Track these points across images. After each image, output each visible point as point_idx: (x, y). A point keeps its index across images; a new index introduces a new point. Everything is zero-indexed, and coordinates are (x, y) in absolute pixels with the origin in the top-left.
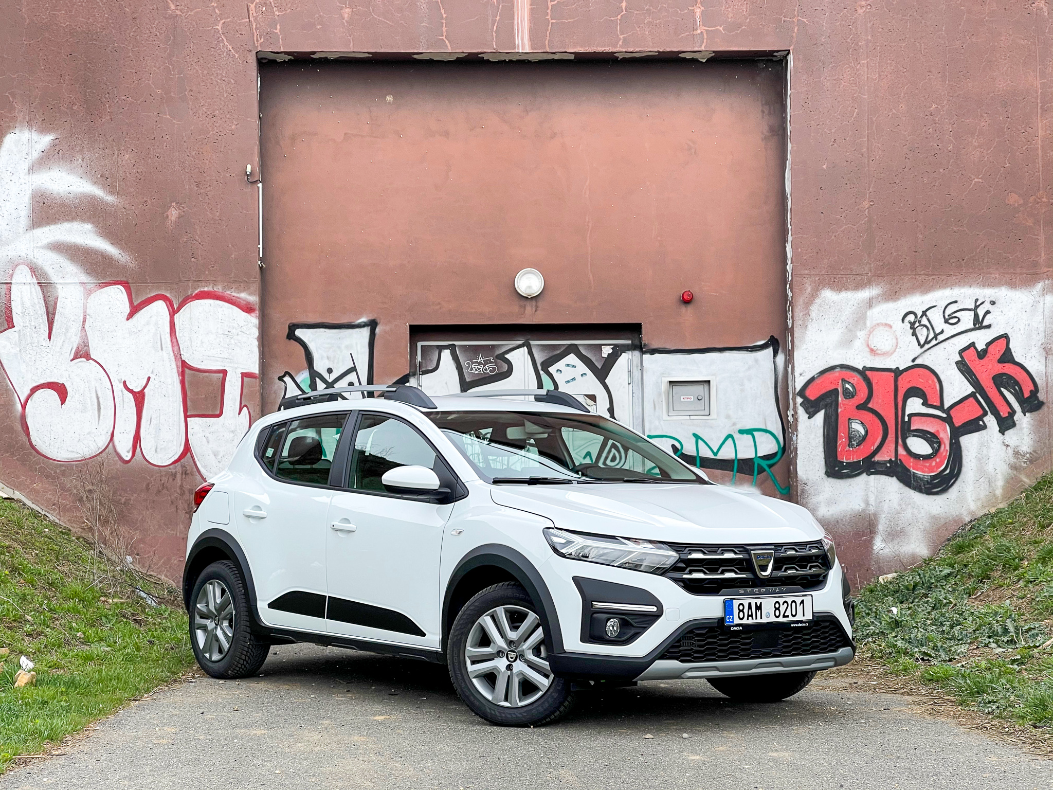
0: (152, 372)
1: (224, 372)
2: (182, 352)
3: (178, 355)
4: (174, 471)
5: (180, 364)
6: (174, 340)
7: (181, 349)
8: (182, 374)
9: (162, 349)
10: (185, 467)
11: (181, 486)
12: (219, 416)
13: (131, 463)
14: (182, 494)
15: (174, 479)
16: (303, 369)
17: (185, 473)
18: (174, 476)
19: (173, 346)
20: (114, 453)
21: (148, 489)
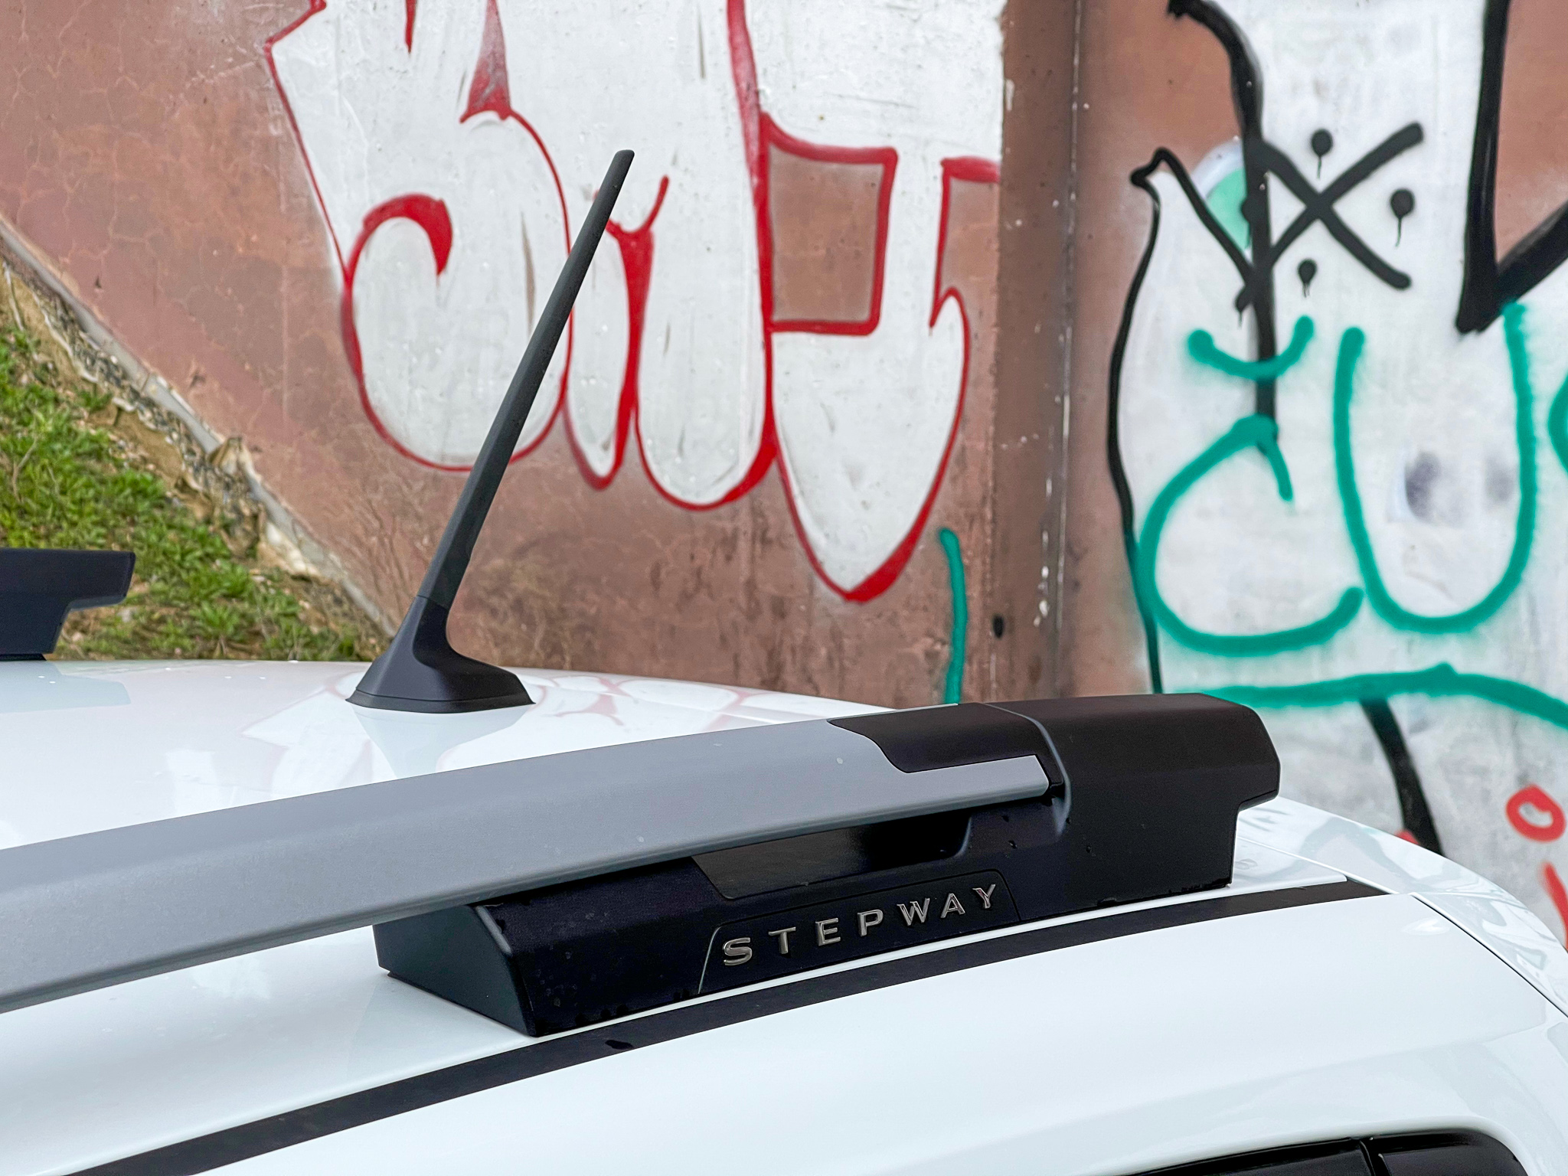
0: (675, 162)
1: (888, 159)
2: (761, 86)
3: (748, 96)
4: (729, 526)
5: (754, 128)
6: (739, 39)
7: (759, 71)
8: (761, 167)
9: (703, 74)
10: (762, 515)
11: (751, 585)
12: (866, 328)
13: (611, 489)
14: (753, 615)
15: (729, 558)
16: (1223, 139)
17: (762, 538)
18: (729, 543)
19: (735, 62)
20: (567, 451)
21: (656, 582)
